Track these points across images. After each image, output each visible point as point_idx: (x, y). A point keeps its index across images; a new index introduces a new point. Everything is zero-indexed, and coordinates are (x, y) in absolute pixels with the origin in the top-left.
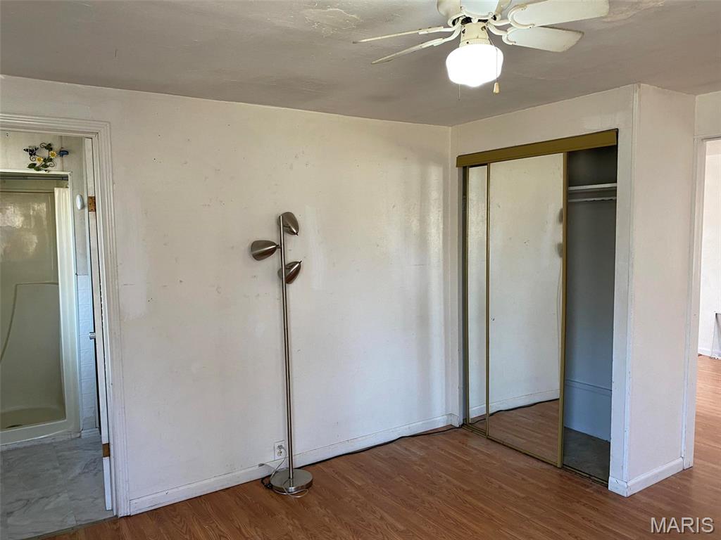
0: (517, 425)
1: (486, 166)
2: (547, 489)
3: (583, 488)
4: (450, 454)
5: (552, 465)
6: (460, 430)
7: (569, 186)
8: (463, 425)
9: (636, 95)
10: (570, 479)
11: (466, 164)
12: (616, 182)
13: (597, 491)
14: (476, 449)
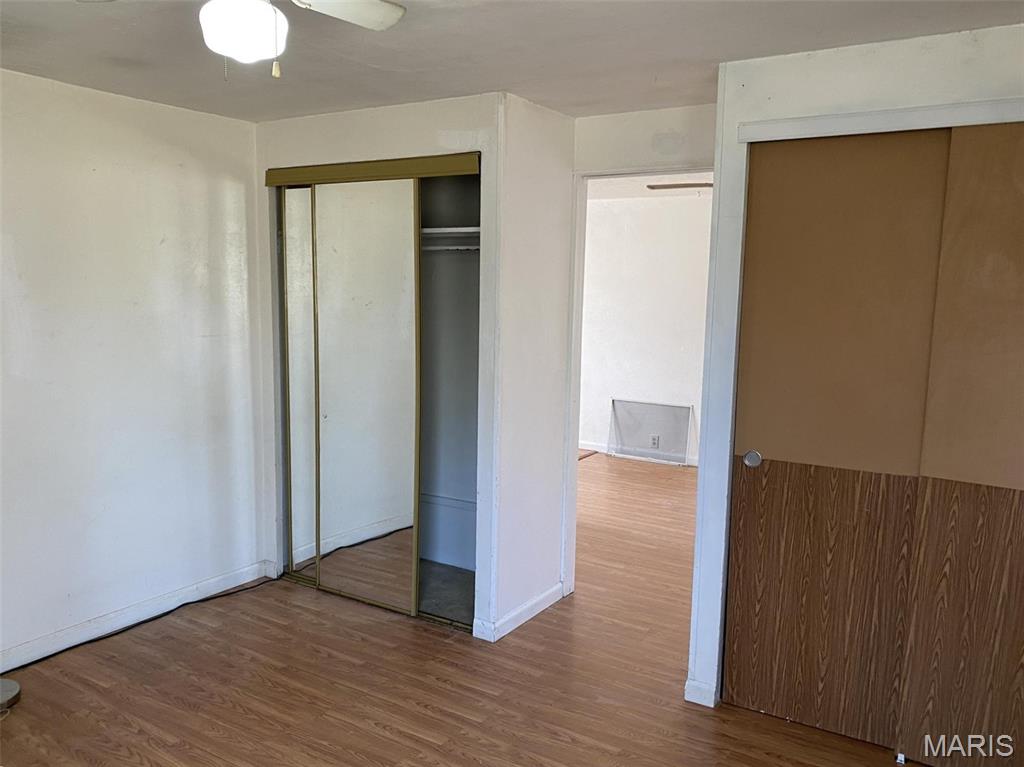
0: (362, 565)
1: (309, 189)
2: (394, 649)
3: (441, 639)
4: (259, 619)
5: (404, 614)
6: (278, 582)
7: (423, 227)
8: (283, 575)
9: (501, 108)
10: (426, 630)
11: (282, 182)
12: (479, 225)
13: (459, 641)
14: (299, 607)
